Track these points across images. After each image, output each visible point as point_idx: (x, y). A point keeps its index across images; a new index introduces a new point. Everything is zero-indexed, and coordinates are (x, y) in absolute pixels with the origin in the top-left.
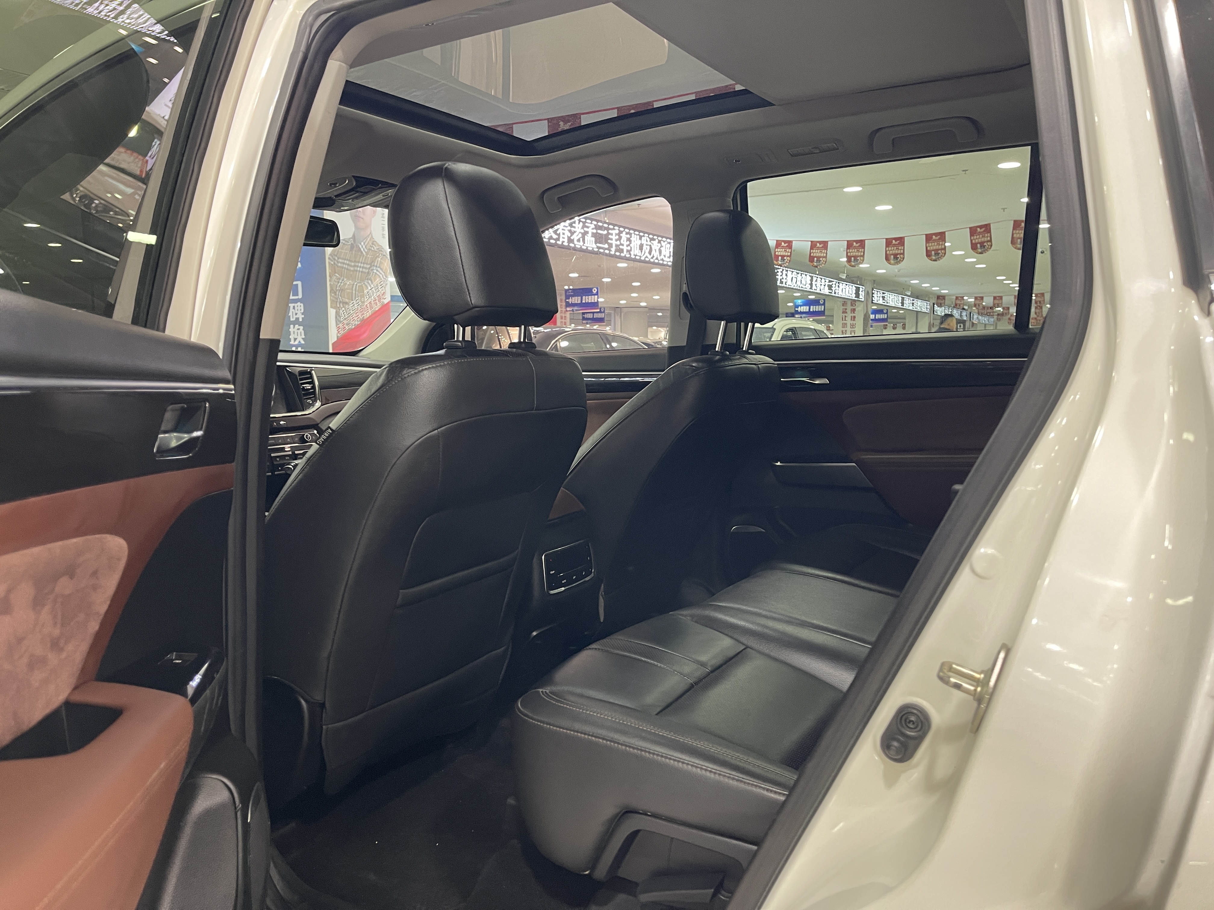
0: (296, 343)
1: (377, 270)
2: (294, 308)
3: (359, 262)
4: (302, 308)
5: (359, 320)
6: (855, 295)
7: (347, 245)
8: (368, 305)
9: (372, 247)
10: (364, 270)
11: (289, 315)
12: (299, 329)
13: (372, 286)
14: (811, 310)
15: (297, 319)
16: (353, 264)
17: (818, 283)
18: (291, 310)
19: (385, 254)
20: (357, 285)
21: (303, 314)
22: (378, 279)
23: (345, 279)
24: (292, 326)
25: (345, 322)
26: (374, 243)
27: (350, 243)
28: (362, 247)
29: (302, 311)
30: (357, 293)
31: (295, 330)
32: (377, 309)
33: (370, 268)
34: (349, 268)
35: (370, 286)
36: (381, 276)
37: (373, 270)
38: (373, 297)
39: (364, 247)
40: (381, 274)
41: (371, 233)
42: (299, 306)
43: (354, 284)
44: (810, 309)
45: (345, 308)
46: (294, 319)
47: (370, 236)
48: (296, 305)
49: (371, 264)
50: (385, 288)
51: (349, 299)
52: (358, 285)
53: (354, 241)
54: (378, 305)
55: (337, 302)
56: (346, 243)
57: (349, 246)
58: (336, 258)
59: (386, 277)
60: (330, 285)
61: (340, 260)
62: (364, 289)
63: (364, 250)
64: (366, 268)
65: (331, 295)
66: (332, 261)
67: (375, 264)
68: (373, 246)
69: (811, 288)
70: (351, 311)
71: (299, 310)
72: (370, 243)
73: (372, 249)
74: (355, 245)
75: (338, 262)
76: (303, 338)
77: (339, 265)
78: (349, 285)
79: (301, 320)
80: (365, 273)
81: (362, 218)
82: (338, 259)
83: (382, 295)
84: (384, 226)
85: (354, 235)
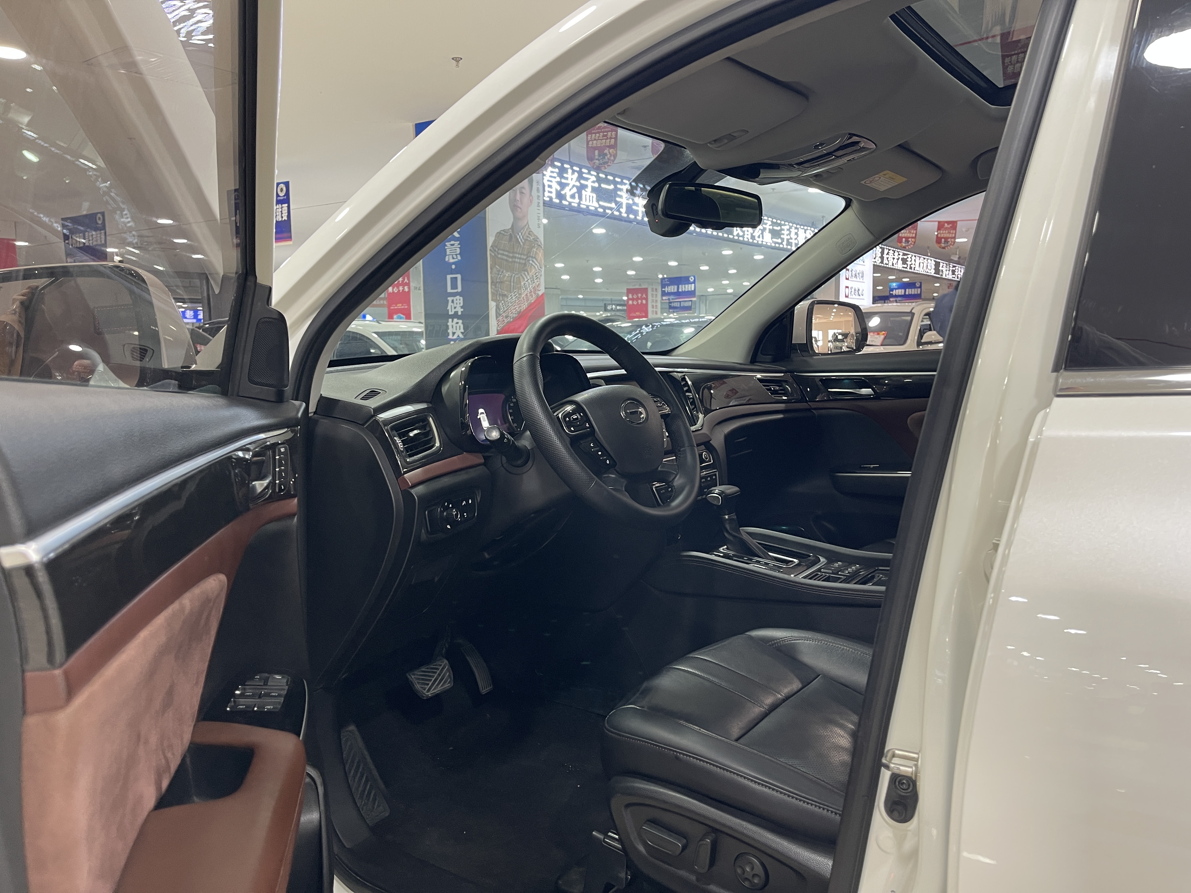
0: (455, 337)
1: (533, 261)
2: (453, 301)
3: (516, 253)
4: (462, 301)
5: (516, 312)
6: (934, 271)
7: (506, 235)
8: (525, 297)
9: (528, 237)
10: (521, 261)
11: (448, 309)
12: (457, 323)
13: (528, 278)
14: (907, 293)
15: (456, 312)
16: (511, 255)
17: (891, 256)
18: (450, 304)
19: (540, 244)
20: (514, 276)
21: (462, 307)
22: (533, 271)
23: (505, 271)
24: (450, 320)
25: (504, 315)
26: (531, 233)
27: (509, 234)
28: (520, 237)
29: (462, 304)
30: (515, 285)
31: (454, 323)
32: (533, 301)
33: (526, 259)
34: (508, 259)
35: (527, 277)
36: (536, 267)
37: (529, 260)
38: (529, 289)
39: (521, 237)
40: (536, 264)
41: (527, 223)
42: (458, 300)
43: (512, 276)
44: (905, 292)
45: (504, 301)
46: (453, 313)
47: (527, 226)
48: (455, 298)
49: (527, 255)
50: (540, 279)
51: (507, 291)
52: (516, 276)
53: (513, 231)
54: (534, 296)
55: (497, 295)
56: (505, 234)
57: (508, 237)
58: (497, 250)
59: (541, 268)
60: (491, 277)
61: (501, 252)
62: (521, 281)
63: (521, 240)
64: (523, 259)
65: (491, 288)
66: (493, 253)
67: (531, 255)
68: (530, 236)
69: (882, 262)
70: (510, 304)
71: (458, 303)
72: (527, 234)
73: (529, 239)
74: (513, 236)
75: (499, 254)
76: (462, 333)
77: (499, 256)
78: (508, 277)
79: (460, 313)
80: (522, 264)
81: (520, 208)
82: (498, 250)
83: (537, 287)
84: (539, 215)
85: (512, 226)
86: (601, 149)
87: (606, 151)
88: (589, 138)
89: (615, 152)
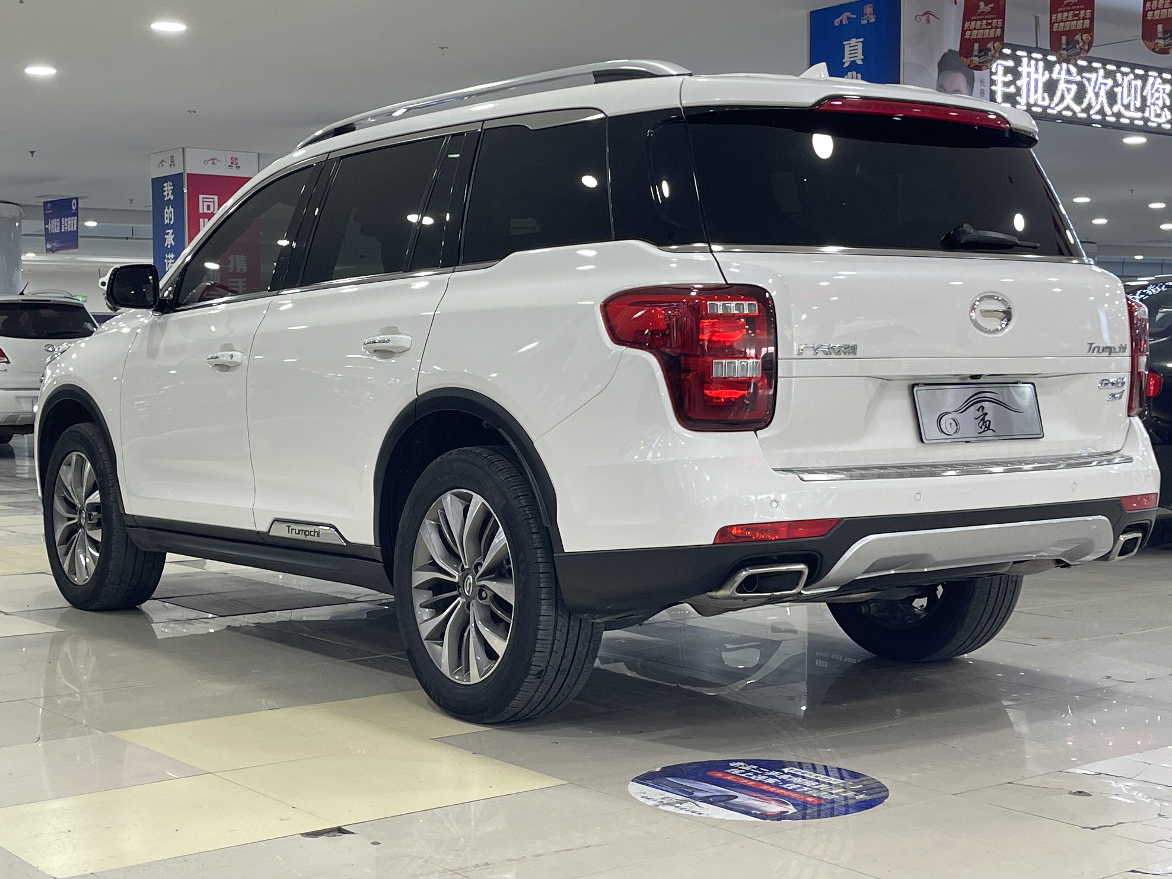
86: (1070, 34)
87: (1077, 36)
88: (1053, 18)
89: (1090, 38)
